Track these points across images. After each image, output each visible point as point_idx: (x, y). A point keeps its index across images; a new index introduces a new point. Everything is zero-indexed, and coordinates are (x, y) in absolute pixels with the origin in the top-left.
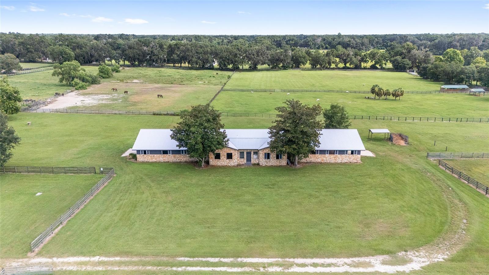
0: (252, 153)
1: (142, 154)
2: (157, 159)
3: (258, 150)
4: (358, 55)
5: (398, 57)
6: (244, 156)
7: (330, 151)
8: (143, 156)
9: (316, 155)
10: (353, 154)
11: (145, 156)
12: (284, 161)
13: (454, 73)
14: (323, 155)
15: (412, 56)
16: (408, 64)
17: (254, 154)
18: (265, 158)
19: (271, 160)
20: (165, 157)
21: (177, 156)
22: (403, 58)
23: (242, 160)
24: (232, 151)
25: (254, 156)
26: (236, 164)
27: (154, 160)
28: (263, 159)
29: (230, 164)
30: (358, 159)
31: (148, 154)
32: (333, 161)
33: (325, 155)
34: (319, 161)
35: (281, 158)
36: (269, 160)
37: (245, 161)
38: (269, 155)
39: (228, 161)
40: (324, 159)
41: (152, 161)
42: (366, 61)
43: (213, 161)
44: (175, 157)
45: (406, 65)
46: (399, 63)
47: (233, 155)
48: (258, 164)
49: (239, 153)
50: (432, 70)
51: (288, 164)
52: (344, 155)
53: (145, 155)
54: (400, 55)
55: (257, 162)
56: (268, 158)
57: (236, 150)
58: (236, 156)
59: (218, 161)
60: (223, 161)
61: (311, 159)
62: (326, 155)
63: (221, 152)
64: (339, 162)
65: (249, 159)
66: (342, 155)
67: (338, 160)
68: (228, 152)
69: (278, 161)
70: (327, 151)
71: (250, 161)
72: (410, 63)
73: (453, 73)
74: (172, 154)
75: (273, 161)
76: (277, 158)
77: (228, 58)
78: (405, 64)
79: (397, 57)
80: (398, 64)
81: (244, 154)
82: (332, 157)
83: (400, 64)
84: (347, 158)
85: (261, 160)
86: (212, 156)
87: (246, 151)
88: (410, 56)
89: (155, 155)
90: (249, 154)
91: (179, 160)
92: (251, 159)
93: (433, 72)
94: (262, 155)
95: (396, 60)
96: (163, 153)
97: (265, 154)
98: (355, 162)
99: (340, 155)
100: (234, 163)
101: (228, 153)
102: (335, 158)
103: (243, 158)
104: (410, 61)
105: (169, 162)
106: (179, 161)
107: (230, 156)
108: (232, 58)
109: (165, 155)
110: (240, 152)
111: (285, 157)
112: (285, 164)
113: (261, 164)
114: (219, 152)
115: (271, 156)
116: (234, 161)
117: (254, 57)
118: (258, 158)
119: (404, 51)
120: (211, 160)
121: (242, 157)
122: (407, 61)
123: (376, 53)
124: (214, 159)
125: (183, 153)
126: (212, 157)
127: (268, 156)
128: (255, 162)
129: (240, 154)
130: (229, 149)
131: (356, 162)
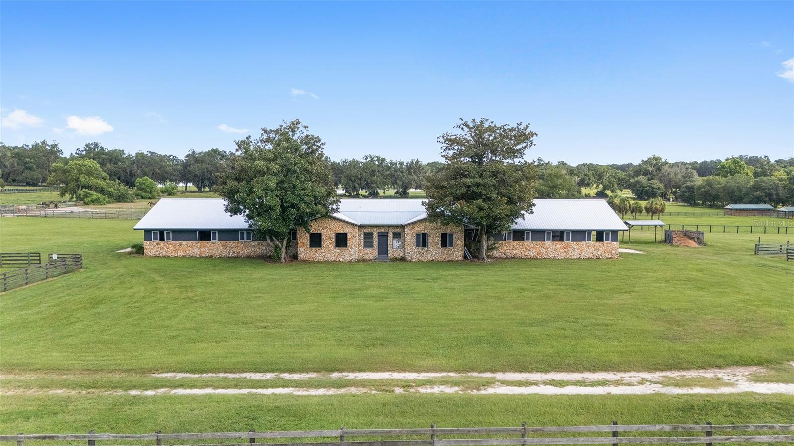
0: (390, 235)
1: (155, 239)
2: (188, 252)
3: (403, 227)
4: (574, 175)
5: (641, 177)
6: (372, 242)
7: (554, 231)
8: (158, 244)
9: (526, 242)
10: (602, 240)
11: (162, 245)
12: (458, 251)
13: (743, 191)
14: (540, 242)
15: (664, 176)
16: (659, 188)
17: (394, 238)
18: (418, 245)
19: (431, 249)
20: (205, 246)
21: (231, 243)
22: (649, 180)
23: (369, 250)
24: (346, 229)
25: (394, 241)
26: (355, 257)
27: (181, 253)
28: (414, 247)
29: (343, 257)
30: (614, 252)
31: (168, 239)
32: (561, 255)
33: (543, 242)
34: (532, 255)
35: (451, 245)
36: (426, 248)
37: (375, 253)
38: (425, 236)
39: (339, 251)
40: (543, 250)
41: (176, 255)
42: (587, 185)
43: (304, 250)
44: (225, 247)
45: (656, 189)
46: (644, 187)
47: (349, 237)
48: (403, 259)
49: (362, 236)
50: (703, 189)
51: (465, 257)
52: (584, 243)
53: (162, 243)
54: (645, 174)
55: (401, 255)
56: (425, 244)
57: (356, 225)
58: (355, 239)
59: (316, 252)
60: (328, 251)
61: (514, 252)
62: (546, 241)
63: (323, 232)
64: (575, 257)
65: (383, 249)
66: (580, 242)
67: (571, 254)
68: (339, 232)
69: (445, 252)
70: (549, 231)
71: (386, 253)
72: (662, 186)
73: (740, 191)
74: (219, 240)
75: (434, 251)
76: (444, 244)
77: (359, 176)
78: (653, 188)
79: (639, 178)
80: (641, 188)
81: (372, 238)
82: (558, 246)
83: (646, 187)
84: (591, 249)
85: (408, 249)
86: (303, 238)
87: (378, 231)
88: (661, 176)
89: (184, 243)
90: (383, 237)
91: (234, 252)
92: (388, 248)
93: (706, 191)
94: (410, 237)
95: (638, 182)
96: (202, 239)
97: (418, 235)
98: (608, 257)
99: (575, 243)
100: (351, 255)
101: (337, 233)
102: (566, 249)
103: (372, 246)
104: (661, 183)
105: (211, 257)
106: (233, 255)
107: (341, 240)
108: (367, 177)
109: (205, 242)
110: (365, 234)
111: (459, 241)
112: (460, 258)
113: (409, 259)
114: (319, 232)
115: (430, 240)
116: (352, 251)
117: (404, 176)
118: (403, 246)
119: (650, 169)
120: (302, 249)
121: (368, 243)
122: (656, 183)
123: (604, 172)
124: (308, 246)
125: (242, 238)
126: (304, 243)
127: (423, 240)
128: (396, 256)
129: (365, 238)
130: (341, 223)
131: (610, 256)
